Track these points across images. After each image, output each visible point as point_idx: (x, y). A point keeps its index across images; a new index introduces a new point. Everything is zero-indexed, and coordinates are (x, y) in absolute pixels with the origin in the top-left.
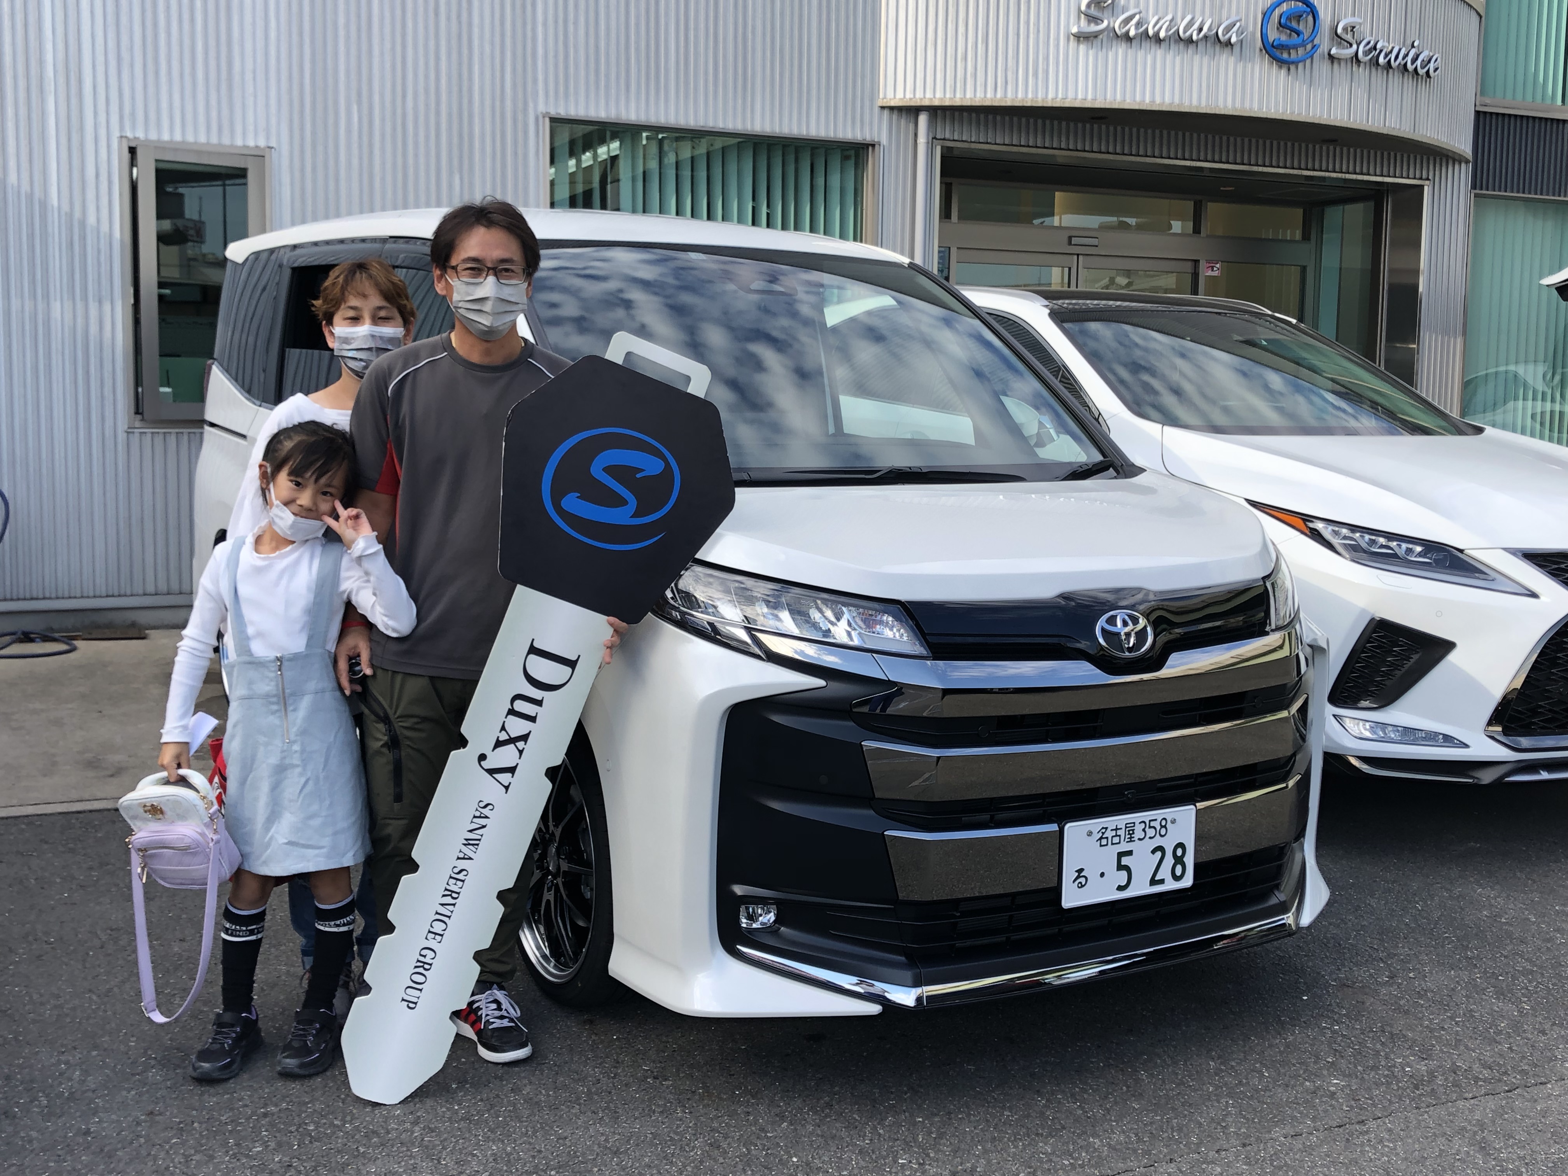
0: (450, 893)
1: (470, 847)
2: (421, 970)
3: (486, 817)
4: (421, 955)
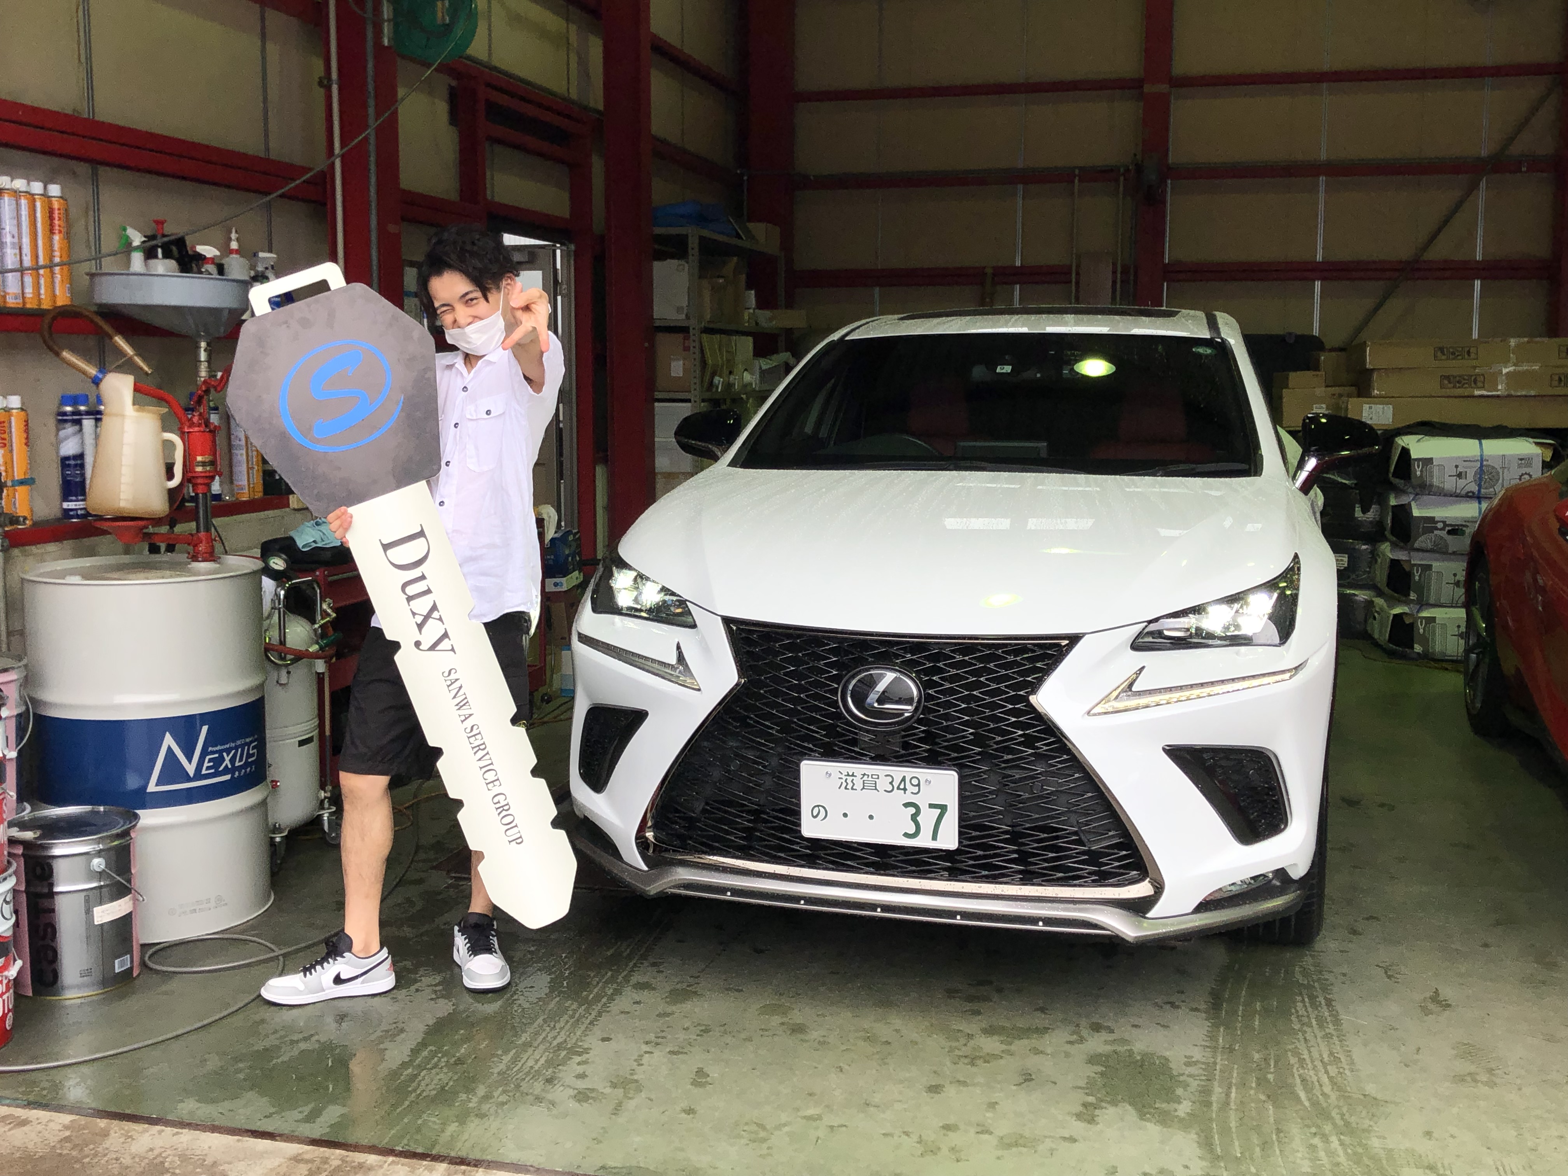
0: (478, 748)
1: (464, 707)
2: (504, 813)
3: (457, 680)
4: (495, 804)
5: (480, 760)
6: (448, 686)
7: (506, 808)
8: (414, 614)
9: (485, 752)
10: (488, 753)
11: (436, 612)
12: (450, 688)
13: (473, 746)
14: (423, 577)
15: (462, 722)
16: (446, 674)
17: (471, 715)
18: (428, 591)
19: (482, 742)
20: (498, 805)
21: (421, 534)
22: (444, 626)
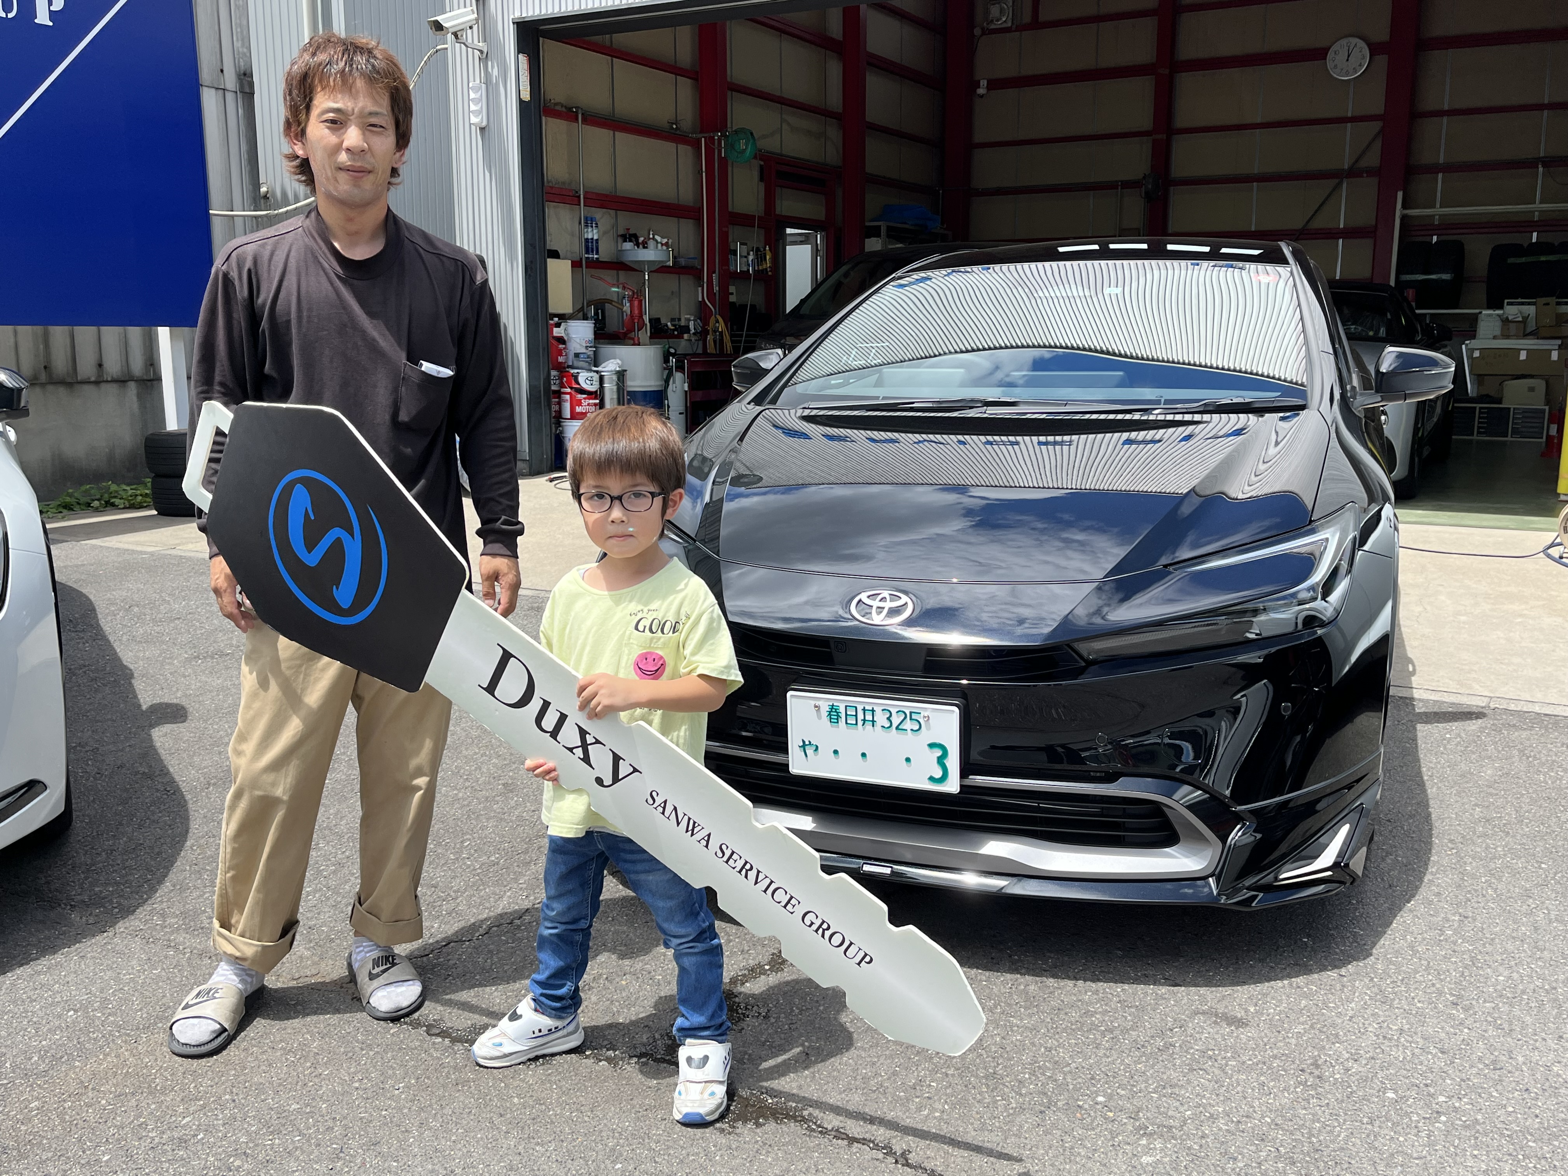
0: (745, 869)
1: (696, 830)
2: (828, 934)
3: (665, 802)
4: (810, 926)
5: (756, 883)
6: (663, 813)
7: (825, 926)
8: (571, 750)
9: (754, 872)
10: (759, 872)
11: (587, 736)
12: (667, 813)
13: (738, 869)
14: (546, 705)
15: (707, 846)
16: (651, 802)
17: (709, 835)
18: (563, 718)
19: (742, 862)
20: (815, 927)
21: (506, 656)
22: (607, 747)
